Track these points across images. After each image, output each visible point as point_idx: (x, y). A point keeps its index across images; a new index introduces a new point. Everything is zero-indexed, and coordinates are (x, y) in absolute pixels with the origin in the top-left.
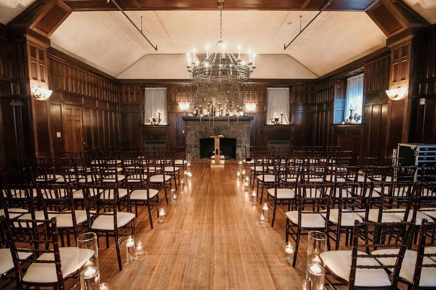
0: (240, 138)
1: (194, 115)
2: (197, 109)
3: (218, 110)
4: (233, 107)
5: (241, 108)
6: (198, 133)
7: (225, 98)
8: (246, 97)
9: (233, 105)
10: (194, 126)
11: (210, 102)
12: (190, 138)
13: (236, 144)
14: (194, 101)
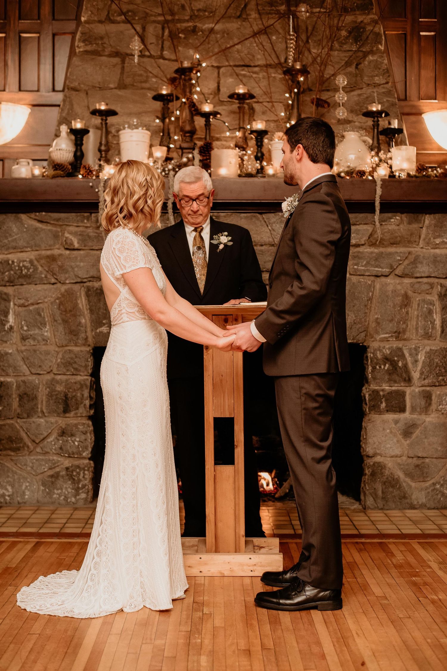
0: (396, 344)
1: (57, 166)
2: (78, 125)
3: (228, 134)
4: (341, 113)
5: (395, 124)
6: (82, 302)
7: (278, 57)
8: (428, 61)
9: (341, 97)
10: (56, 252)
11: (172, 81)
12: (24, 339)
13: (363, 380)
14: (59, 86)
